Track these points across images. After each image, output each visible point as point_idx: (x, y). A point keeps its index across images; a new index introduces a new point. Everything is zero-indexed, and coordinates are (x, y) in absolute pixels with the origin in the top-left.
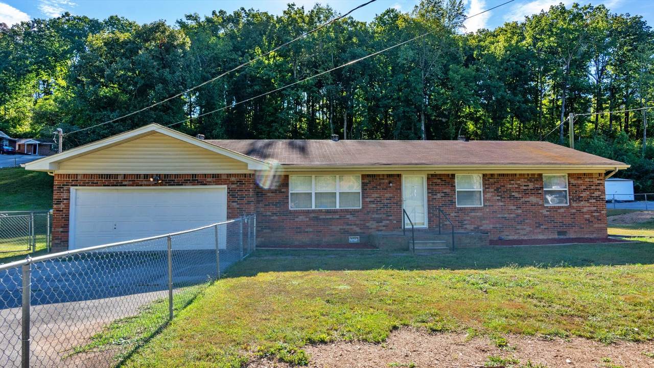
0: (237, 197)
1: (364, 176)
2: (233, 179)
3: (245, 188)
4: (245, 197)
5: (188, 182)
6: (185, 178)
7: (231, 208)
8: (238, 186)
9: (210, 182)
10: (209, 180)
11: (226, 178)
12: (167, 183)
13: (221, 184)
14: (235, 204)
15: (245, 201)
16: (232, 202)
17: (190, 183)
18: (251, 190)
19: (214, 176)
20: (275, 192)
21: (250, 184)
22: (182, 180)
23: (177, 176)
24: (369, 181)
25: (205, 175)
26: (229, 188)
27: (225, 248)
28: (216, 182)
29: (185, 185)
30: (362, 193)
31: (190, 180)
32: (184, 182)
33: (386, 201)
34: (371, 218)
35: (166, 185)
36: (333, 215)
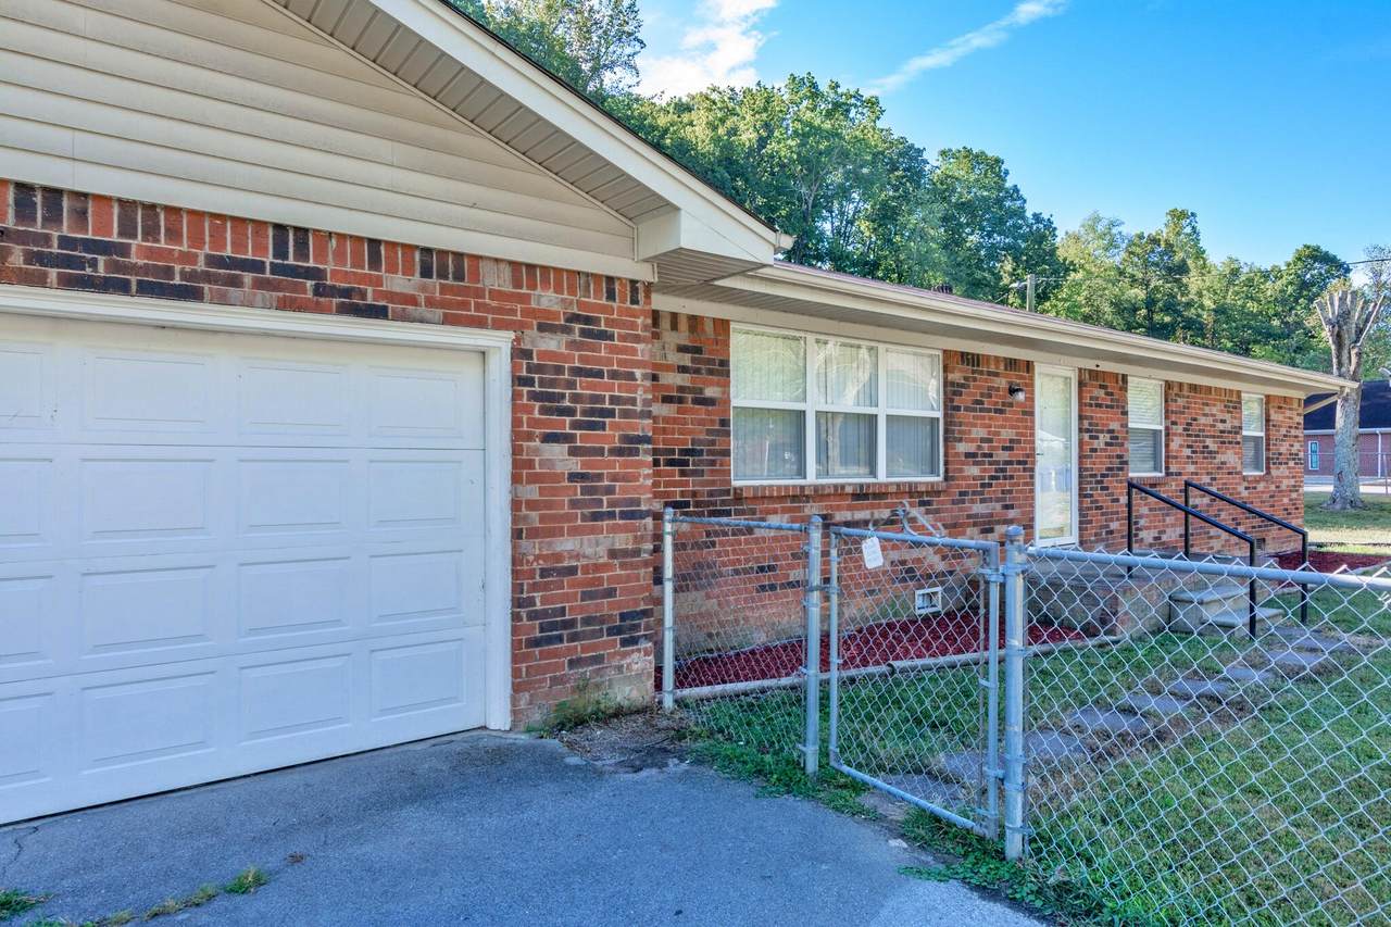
0: (570, 412)
1: (951, 360)
2: (547, 299)
3: (609, 362)
4: (611, 413)
5: (248, 277)
6: (218, 241)
7: (535, 479)
8: (572, 345)
9: (413, 301)
10: (398, 283)
11: (509, 288)
12: (41, 259)
13: (480, 323)
14: (558, 451)
15: (611, 435)
16: (547, 438)
17: (260, 284)
18: (638, 373)
19: (431, 261)
20: (681, 400)
21: (637, 339)
22: (189, 258)
23: (141, 215)
24: (966, 378)
25: (374, 244)
26: (527, 354)
27: (499, 718)
28: (442, 304)
29: (223, 300)
30: (946, 423)
31: (257, 267)
32: (208, 277)
33: (1003, 456)
34: (969, 517)
35: (40, 281)
36: (872, 507)
